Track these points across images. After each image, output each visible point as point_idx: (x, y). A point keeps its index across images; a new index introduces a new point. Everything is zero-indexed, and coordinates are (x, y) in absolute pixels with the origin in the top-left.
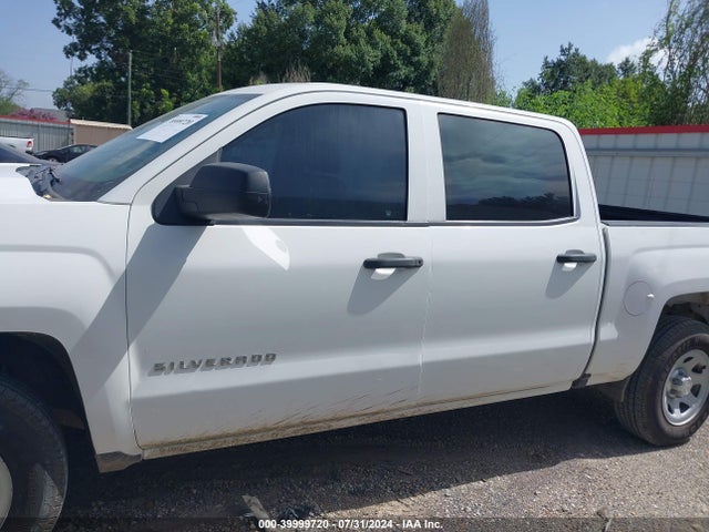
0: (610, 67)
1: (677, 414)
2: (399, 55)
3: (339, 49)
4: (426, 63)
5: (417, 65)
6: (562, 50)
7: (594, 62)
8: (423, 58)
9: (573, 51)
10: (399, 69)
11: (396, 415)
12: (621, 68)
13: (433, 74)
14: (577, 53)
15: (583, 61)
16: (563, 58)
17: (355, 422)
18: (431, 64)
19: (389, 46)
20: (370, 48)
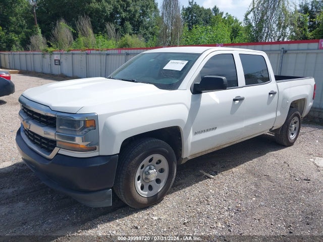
0: (209, 10)
1: (291, 136)
2: (121, 7)
3: (92, 5)
4: (133, 11)
5: (130, 11)
6: (190, 3)
7: (203, 8)
8: (132, 8)
9: (194, 3)
10: (122, 13)
11: (235, 143)
12: (213, 10)
13: (137, 16)
14: (195, 5)
15: (198, 7)
16: (190, 6)
17: (228, 145)
18: (136, 11)
19: (116, 3)
20: (108, 4)
